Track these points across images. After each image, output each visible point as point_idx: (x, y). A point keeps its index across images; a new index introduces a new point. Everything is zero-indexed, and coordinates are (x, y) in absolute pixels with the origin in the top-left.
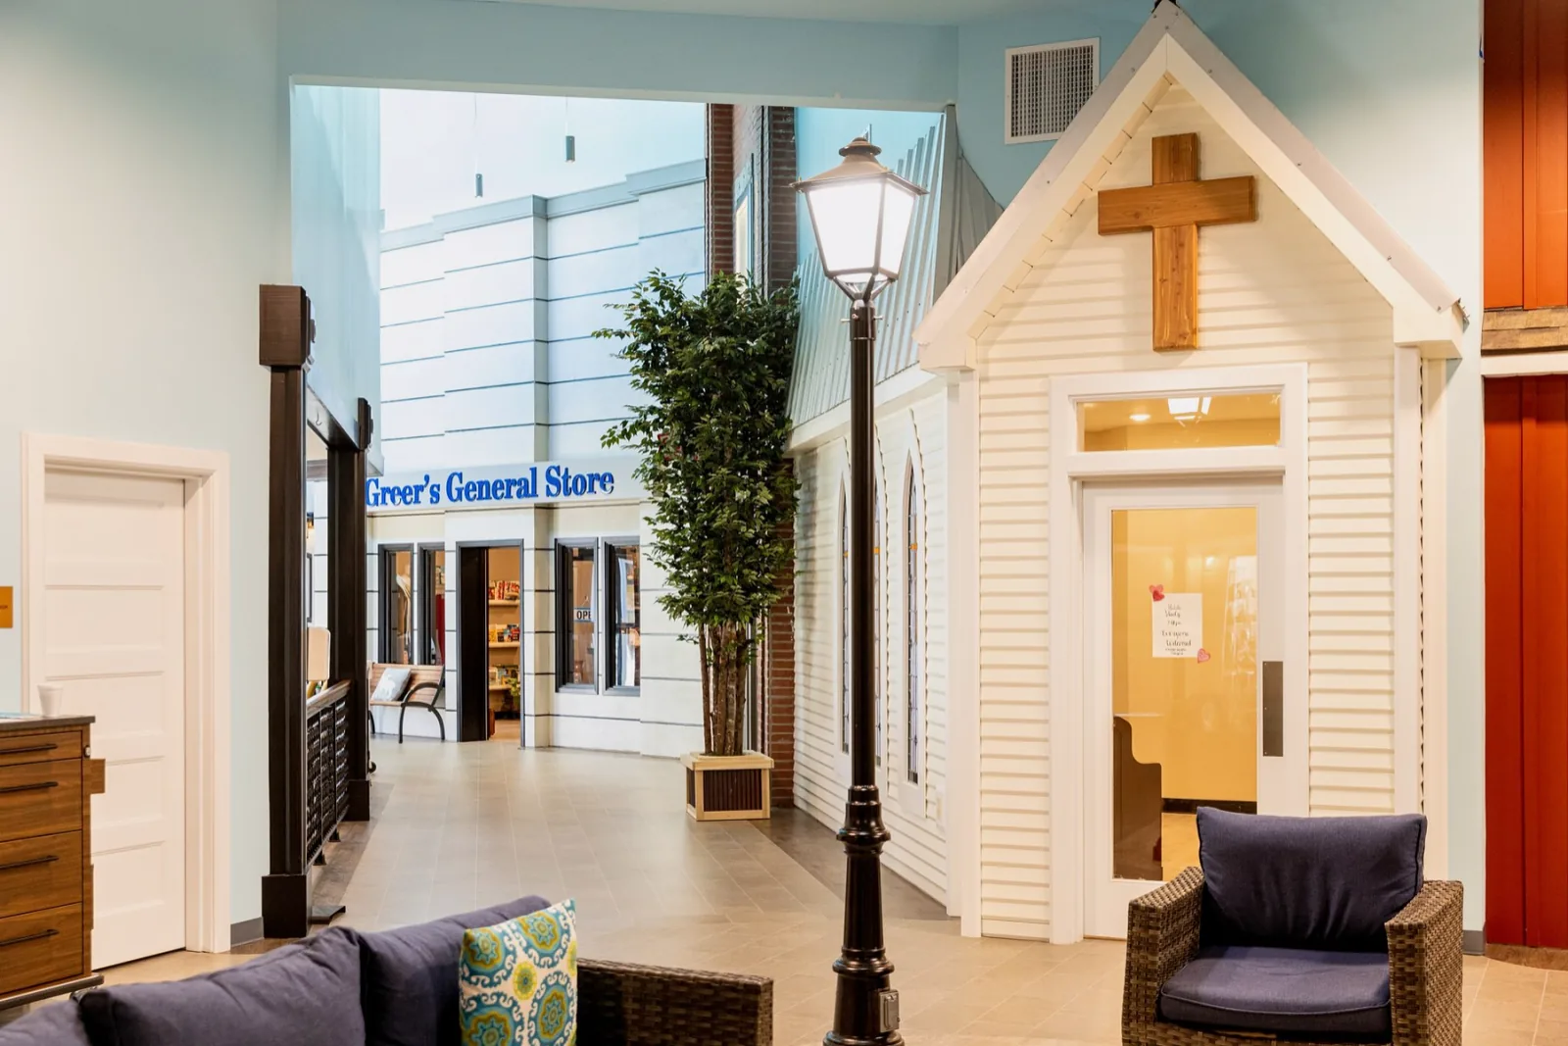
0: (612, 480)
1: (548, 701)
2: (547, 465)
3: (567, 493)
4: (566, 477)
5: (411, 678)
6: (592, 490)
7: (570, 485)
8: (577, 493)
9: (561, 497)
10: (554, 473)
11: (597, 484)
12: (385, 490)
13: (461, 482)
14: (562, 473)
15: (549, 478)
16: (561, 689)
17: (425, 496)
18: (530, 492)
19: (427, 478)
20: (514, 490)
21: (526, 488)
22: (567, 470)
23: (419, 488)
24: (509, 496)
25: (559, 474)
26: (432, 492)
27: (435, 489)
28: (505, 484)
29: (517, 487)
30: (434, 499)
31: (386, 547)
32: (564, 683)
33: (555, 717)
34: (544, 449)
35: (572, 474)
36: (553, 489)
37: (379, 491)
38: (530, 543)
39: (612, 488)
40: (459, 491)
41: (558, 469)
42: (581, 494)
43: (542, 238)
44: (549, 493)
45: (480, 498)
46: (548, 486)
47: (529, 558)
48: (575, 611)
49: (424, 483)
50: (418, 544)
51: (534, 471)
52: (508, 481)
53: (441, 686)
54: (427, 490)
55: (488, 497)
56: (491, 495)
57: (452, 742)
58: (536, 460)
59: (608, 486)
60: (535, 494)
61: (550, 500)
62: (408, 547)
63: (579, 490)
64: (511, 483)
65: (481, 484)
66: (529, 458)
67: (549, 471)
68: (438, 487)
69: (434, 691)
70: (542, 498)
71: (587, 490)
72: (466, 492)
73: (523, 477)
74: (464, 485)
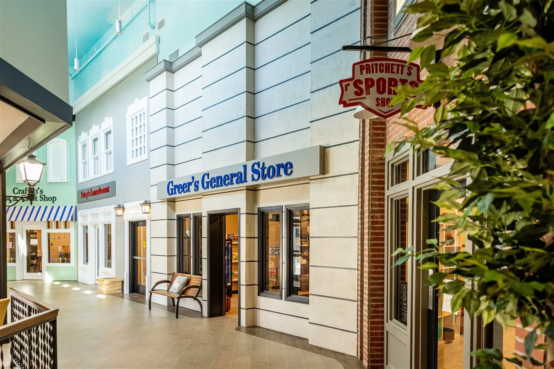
0: (291, 167)
1: (254, 301)
2: (253, 162)
3: (264, 178)
4: (263, 168)
5: (188, 281)
6: (279, 175)
7: (266, 173)
8: (270, 178)
9: (261, 181)
10: (256, 167)
11: (282, 170)
12: (176, 186)
13: (208, 178)
14: (261, 166)
15: (254, 171)
16: (261, 294)
17: (192, 187)
18: (243, 180)
19: (193, 178)
20: (235, 179)
21: (240, 177)
22: (264, 163)
23: (190, 184)
24: (232, 183)
25: (259, 168)
26: (195, 186)
27: (197, 184)
28: (230, 176)
29: (236, 178)
30: (196, 189)
31: (180, 216)
32: (263, 291)
33: (258, 310)
34: (252, 153)
35: (267, 166)
36: (256, 176)
37: (173, 187)
38: (243, 210)
39: (292, 171)
40: (207, 183)
41: (258, 164)
42: (273, 177)
43: (251, 32)
44: (253, 179)
45: (218, 186)
46: (253, 175)
47: (243, 218)
48: (270, 249)
49: (191, 181)
50: (193, 214)
51: (245, 167)
52: (231, 174)
53: (200, 288)
54: (193, 184)
55: (221, 185)
56: (223, 184)
57: (205, 317)
58: (247, 161)
59: (289, 171)
60: (246, 181)
61: (255, 183)
62: (188, 216)
63: (271, 175)
64: (233, 175)
65: (218, 178)
66: (243, 160)
67: (253, 166)
68: (198, 182)
69: (197, 289)
70: (250, 183)
71: (276, 175)
72: (210, 184)
73: (240, 171)
74: (209, 180)
